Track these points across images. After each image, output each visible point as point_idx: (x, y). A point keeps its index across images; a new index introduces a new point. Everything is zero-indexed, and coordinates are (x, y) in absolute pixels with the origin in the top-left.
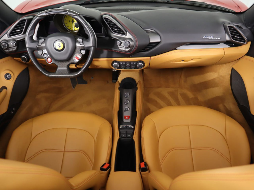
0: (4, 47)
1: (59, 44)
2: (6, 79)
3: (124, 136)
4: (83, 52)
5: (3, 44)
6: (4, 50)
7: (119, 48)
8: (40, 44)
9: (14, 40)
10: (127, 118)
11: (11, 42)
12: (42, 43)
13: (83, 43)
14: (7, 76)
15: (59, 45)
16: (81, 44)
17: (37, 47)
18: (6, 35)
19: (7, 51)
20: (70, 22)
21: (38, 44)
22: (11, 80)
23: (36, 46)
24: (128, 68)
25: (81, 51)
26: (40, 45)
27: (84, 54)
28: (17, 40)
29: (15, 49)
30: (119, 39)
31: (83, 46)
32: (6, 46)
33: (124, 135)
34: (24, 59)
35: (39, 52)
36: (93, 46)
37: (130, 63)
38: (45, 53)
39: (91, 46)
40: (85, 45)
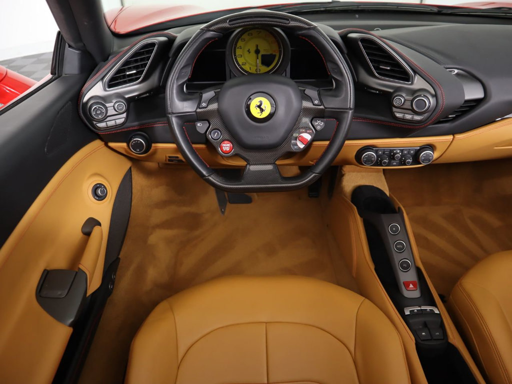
0: (97, 115)
1: (258, 104)
2: (96, 199)
3: (424, 335)
4: (318, 125)
5: (95, 108)
6: (95, 123)
7: (395, 113)
8: (204, 105)
9: (120, 96)
10: (411, 286)
11: (114, 101)
12: (210, 101)
13: (321, 100)
14: (99, 192)
15: (261, 105)
16: (316, 102)
17: (195, 111)
18: (100, 84)
19: (102, 125)
20: (249, 52)
21: (199, 104)
22: (106, 201)
23: (194, 110)
24: (395, 164)
25: (313, 122)
26: (203, 108)
27: (321, 130)
28: (127, 96)
29: (122, 120)
30: (395, 92)
31: (322, 107)
32: (102, 113)
33: (424, 334)
34: (138, 146)
35: (199, 125)
36: (350, 109)
37: (402, 151)
38: (216, 129)
39: (347, 109)
40: (326, 106)
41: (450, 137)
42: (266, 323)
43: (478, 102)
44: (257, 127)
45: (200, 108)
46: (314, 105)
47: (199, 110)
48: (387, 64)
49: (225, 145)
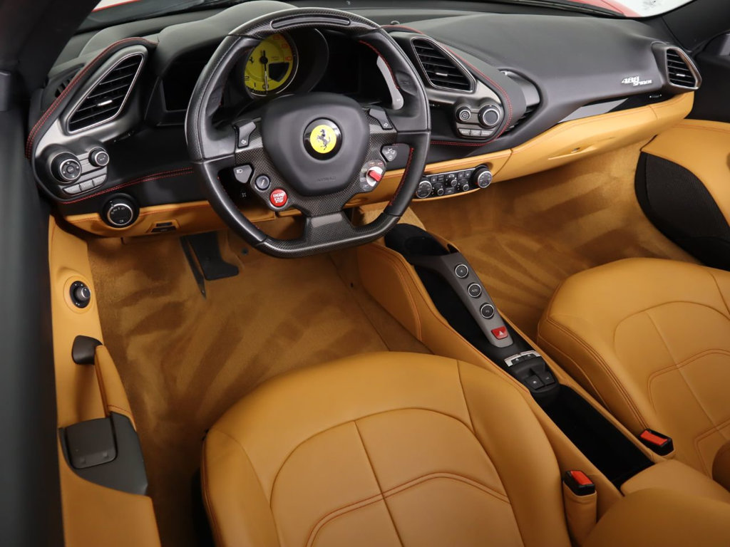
0: (68, 173)
1: (321, 134)
2: (77, 306)
3: (534, 384)
4: (390, 154)
5: (65, 164)
6: (61, 187)
7: (460, 130)
8: (244, 142)
9: (92, 140)
10: (501, 333)
11: (89, 150)
12: (251, 136)
14: (82, 294)
15: (324, 135)
16: (386, 125)
17: (234, 153)
18: (56, 126)
19: (73, 190)
21: (237, 142)
22: (89, 308)
23: (232, 151)
24: (450, 191)
25: (383, 152)
26: (243, 147)
27: (393, 161)
28: (103, 140)
29: (102, 179)
30: (456, 104)
31: (393, 131)
33: (535, 382)
34: (121, 214)
35: (238, 171)
36: (428, 130)
37: (457, 175)
38: (263, 175)
39: (424, 131)
40: (399, 129)
41: (508, 152)
42: (354, 421)
43: (534, 109)
44: (320, 165)
45: (239, 148)
46: (383, 129)
47: (238, 151)
48: (442, 70)
49: (277, 195)
